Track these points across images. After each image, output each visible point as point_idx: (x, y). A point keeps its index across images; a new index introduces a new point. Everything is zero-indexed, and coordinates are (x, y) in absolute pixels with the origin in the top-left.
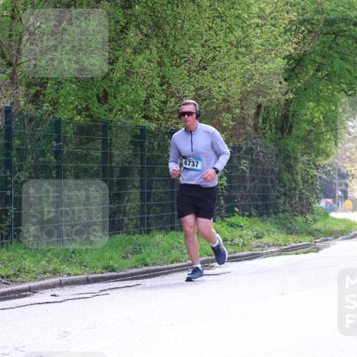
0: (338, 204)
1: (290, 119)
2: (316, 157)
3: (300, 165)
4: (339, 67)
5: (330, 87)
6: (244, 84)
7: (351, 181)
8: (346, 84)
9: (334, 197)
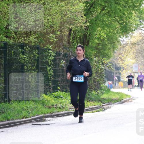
0: (115, 84)
1: (88, 37)
2: (103, 58)
3: (94, 63)
4: (114, 8)
5: (110, 19)
6: (62, 18)
7: (122, 71)
8: (119, 17)
9: (113, 81)
